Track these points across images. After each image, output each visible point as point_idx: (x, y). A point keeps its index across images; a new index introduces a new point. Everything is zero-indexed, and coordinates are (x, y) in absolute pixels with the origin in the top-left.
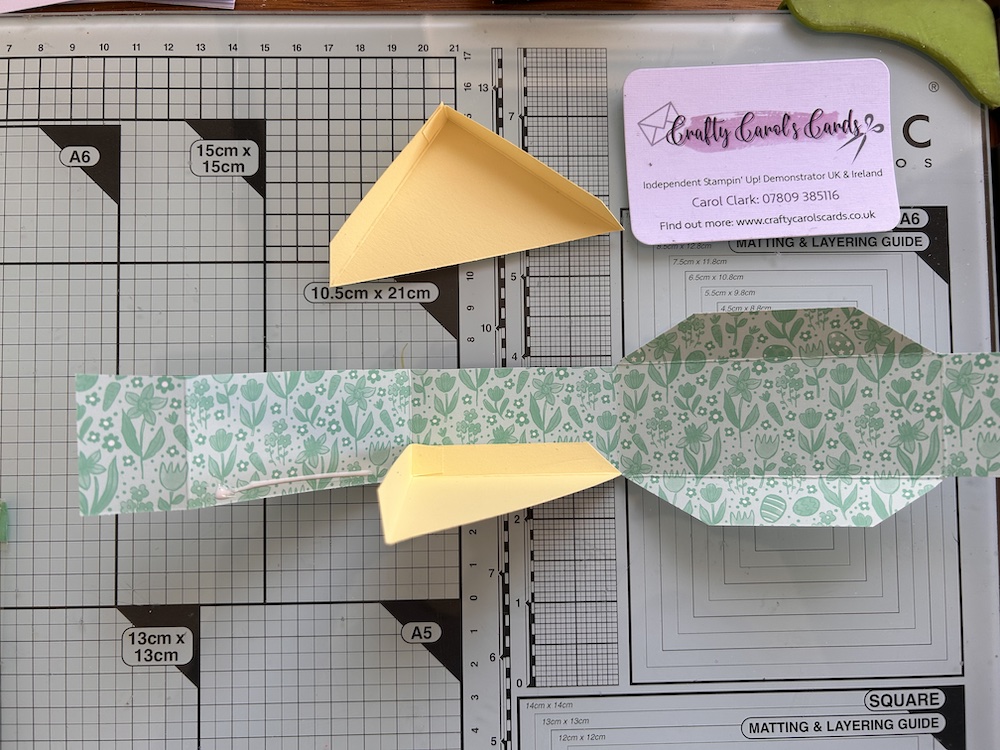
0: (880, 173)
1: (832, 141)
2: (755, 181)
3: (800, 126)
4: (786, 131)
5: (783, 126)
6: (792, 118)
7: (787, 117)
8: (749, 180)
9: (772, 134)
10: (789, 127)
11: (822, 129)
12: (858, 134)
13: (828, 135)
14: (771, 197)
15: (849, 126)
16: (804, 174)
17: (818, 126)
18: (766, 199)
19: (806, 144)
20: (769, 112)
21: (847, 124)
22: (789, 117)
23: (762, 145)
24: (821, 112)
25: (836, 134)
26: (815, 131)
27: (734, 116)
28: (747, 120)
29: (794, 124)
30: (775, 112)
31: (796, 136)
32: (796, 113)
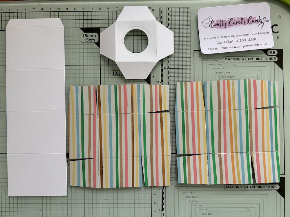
0: (268, 33)
1: (255, 25)
2: (234, 36)
3: (246, 21)
4: (242, 22)
5: (241, 21)
7: (242, 19)
10: (243, 21)
11: (252, 21)
12: (262, 23)
13: (253, 23)
15: (259, 20)
17: (250, 21)
19: (247, 26)
20: (237, 18)
22: (243, 19)
23: (235, 27)
24: (251, 17)
25: (256, 23)
26: (250, 22)
27: (227, 19)
28: (231, 20)
29: (244, 21)
30: (239, 18)
31: (245, 24)
32: (244, 18)
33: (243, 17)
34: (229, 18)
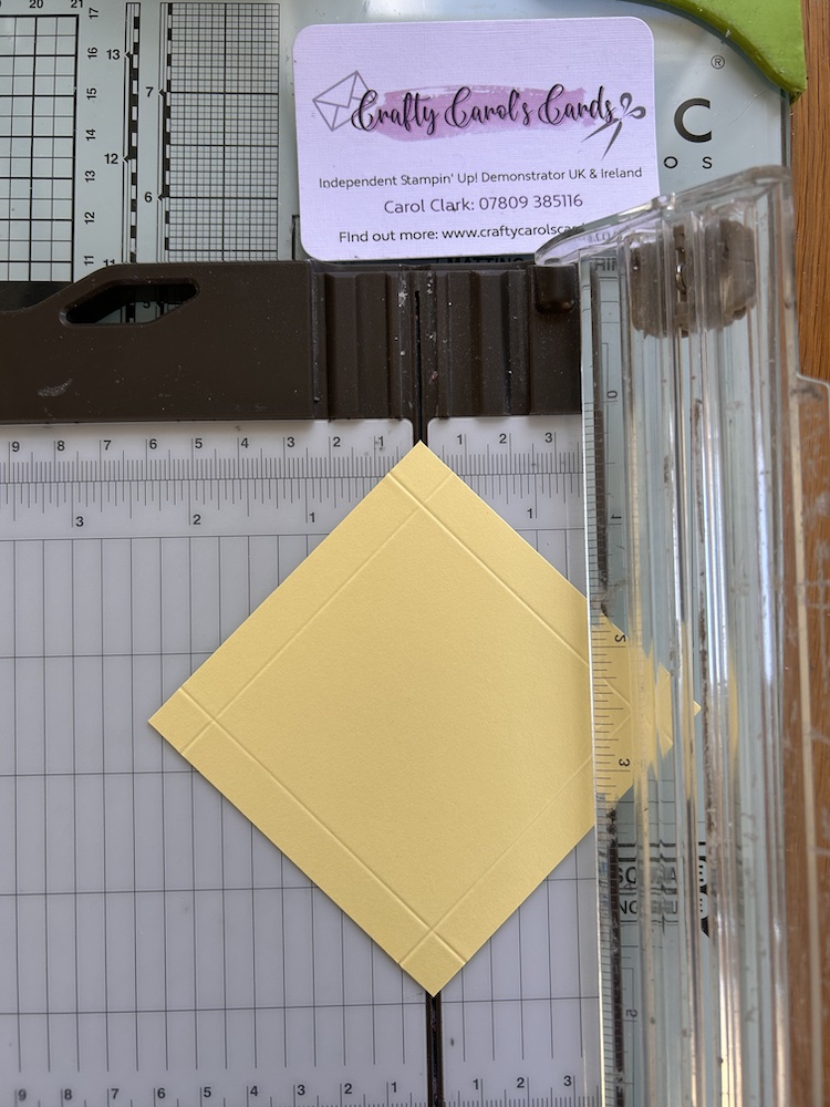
0: (638, 173)
1: (575, 129)
2: (469, 179)
3: (533, 107)
4: (514, 113)
5: (510, 107)
6: (522, 96)
7: (515, 94)
8: (462, 179)
9: (494, 118)
10: (518, 108)
11: (562, 112)
12: (611, 119)
13: (569, 121)
14: (492, 201)
15: (599, 108)
16: (536, 173)
17: (556, 107)
18: (484, 203)
19: (540, 133)
20: (491, 88)
21: (596, 105)
22: (518, 95)
23: (481, 132)
24: (560, 89)
25: (582, 120)
26: (553, 114)
27: (442, 92)
28: (461, 97)
29: (525, 105)
30: (499, 88)
31: (527, 121)
32: (527, 90)
33: (520, 87)
34: (449, 88)
